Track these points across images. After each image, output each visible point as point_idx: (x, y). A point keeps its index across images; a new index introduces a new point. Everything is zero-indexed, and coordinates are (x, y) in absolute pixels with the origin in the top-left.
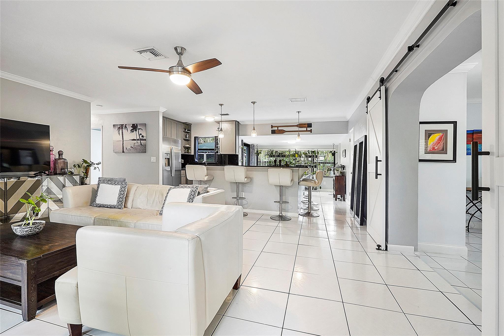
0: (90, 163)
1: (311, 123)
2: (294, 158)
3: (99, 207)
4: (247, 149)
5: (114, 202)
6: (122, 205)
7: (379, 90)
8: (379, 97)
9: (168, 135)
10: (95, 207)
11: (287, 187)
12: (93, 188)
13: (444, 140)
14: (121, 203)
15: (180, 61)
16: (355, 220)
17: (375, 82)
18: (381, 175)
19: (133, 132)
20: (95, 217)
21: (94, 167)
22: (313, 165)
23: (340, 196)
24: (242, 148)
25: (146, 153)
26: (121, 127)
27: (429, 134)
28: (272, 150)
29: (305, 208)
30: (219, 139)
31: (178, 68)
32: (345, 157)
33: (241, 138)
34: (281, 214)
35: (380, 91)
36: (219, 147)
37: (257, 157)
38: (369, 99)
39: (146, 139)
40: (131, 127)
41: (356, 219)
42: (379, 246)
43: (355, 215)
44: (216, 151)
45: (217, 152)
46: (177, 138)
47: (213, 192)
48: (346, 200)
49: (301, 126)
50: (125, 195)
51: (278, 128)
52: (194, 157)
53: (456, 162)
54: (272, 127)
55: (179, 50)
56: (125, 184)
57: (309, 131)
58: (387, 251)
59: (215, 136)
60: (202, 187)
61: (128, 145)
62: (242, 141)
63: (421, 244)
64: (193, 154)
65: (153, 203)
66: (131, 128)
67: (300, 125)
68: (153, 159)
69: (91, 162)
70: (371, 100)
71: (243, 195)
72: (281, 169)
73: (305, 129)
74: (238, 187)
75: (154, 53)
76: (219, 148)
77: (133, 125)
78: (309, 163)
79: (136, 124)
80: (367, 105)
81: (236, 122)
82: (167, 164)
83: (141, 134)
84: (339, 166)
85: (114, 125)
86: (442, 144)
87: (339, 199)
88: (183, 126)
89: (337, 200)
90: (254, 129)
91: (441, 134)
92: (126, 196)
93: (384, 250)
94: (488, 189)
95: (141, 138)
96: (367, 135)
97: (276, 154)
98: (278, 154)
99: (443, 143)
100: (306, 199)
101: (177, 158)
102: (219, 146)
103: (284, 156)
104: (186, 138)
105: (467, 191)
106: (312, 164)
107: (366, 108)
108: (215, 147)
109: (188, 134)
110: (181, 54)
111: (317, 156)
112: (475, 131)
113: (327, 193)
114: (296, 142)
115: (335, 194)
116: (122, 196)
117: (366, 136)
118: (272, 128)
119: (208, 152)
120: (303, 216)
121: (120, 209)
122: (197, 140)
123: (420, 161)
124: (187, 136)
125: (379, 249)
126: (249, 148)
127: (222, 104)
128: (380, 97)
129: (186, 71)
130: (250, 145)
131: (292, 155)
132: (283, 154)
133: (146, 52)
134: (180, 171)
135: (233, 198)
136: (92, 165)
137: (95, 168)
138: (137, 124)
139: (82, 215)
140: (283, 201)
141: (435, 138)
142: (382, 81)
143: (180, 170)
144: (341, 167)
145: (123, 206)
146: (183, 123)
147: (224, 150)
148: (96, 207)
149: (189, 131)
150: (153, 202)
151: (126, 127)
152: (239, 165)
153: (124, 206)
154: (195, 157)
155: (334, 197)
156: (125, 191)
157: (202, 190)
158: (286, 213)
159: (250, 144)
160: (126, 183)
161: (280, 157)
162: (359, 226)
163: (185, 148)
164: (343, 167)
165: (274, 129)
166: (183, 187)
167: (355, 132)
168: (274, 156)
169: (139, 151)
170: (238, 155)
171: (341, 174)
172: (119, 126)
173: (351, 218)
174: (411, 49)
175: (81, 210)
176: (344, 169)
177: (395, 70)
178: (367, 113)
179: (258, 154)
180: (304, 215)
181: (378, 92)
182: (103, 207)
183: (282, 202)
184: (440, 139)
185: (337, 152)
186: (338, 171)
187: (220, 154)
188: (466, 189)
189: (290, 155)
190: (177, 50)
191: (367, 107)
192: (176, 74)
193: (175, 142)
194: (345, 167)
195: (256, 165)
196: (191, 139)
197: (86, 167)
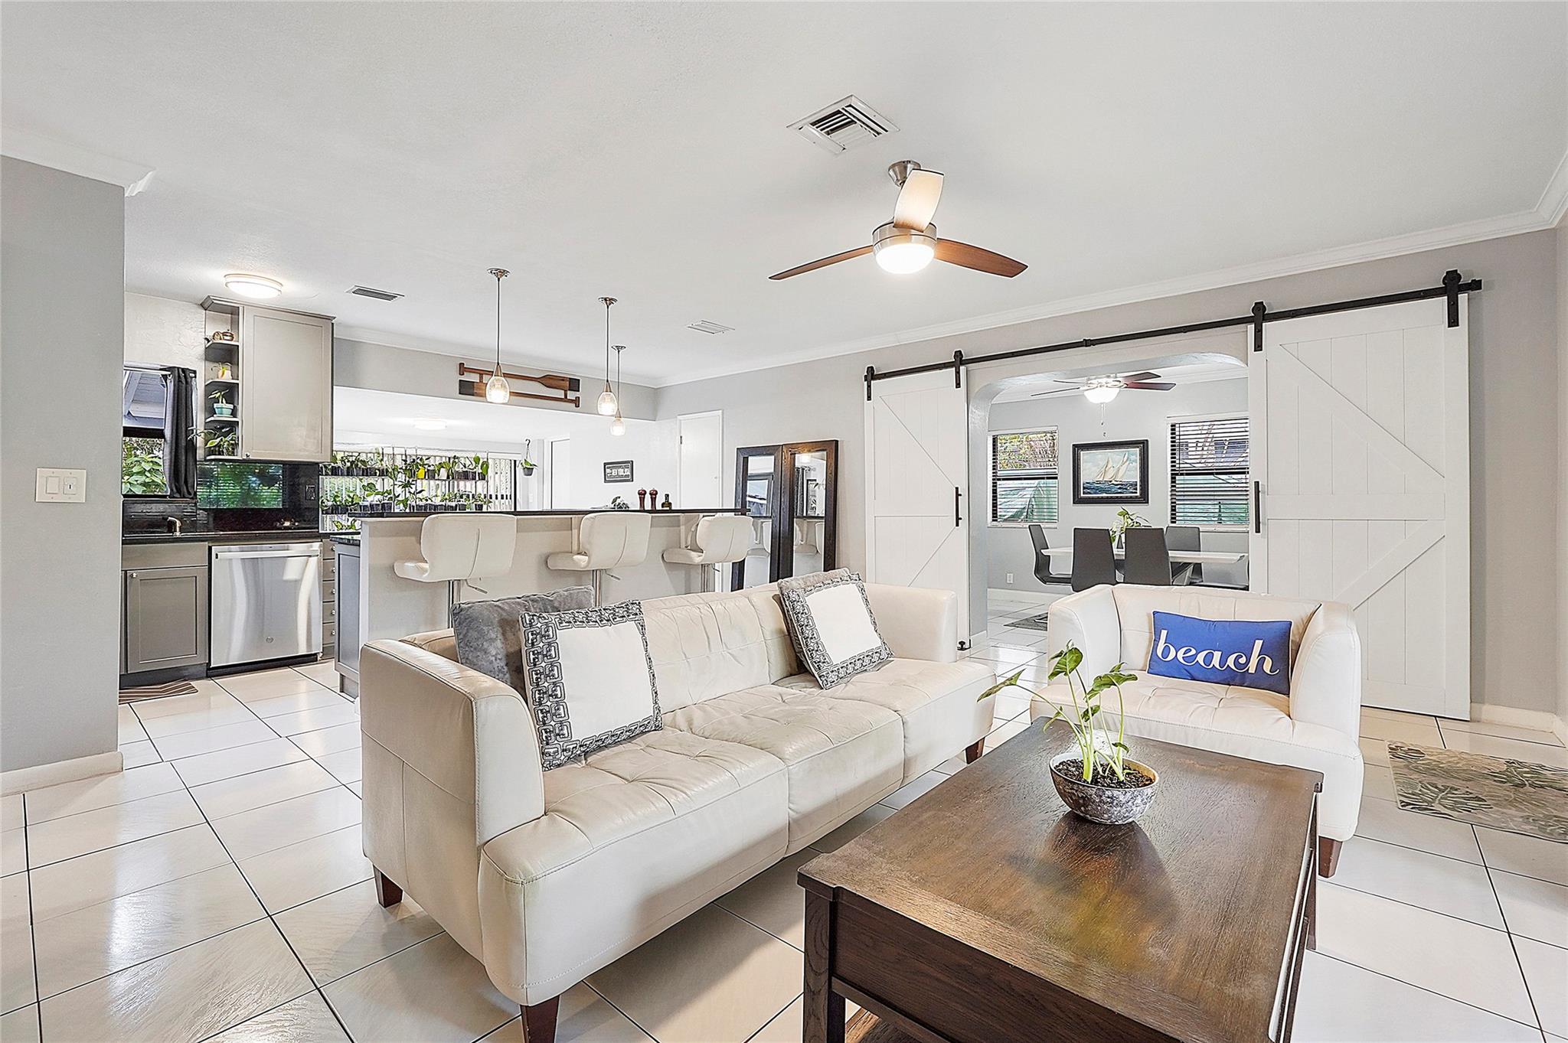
1: (580, 381)
18: (961, 519)
35: (955, 372)
38: (873, 373)
49: (553, 383)
51: (481, 378)
54: (462, 369)
57: (571, 401)
67: (550, 381)
70: (888, 377)
73: (560, 394)
80: (870, 383)
117: (836, 442)
118: (463, 374)
128: (958, 384)
142: (960, 357)
165: (467, 378)
167: (731, 424)
178: (867, 399)
191: (869, 387)
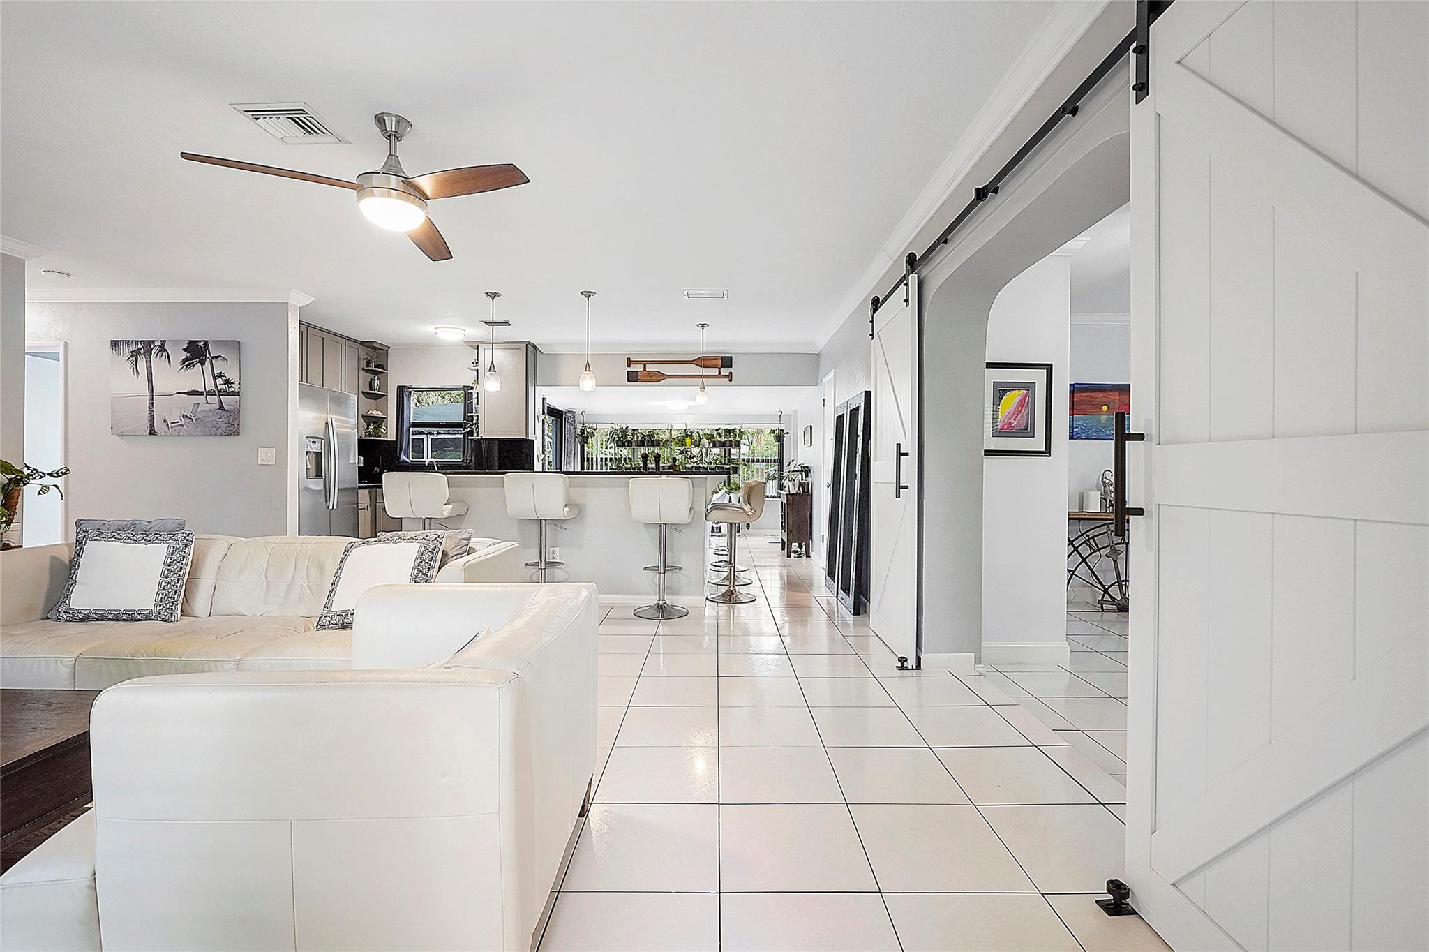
0: (23, 473)
1: (731, 357)
2: (680, 448)
3: (82, 620)
4: (555, 422)
5: (146, 599)
6: (174, 607)
7: (905, 282)
8: (904, 301)
9: (315, 379)
10: (66, 621)
11: (676, 527)
12: (53, 558)
13: (1028, 406)
14: (173, 602)
15: (392, 156)
16: (839, 602)
17: (892, 262)
18: (907, 487)
19: (191, 365)
20: (75, 656)
21: (41, 486)
22: (728, 466)
23: (797, 544)
24: (543, 421)
25: (240, 436)
26: (145, 349)
27: (1001, 391)
28: (624, 428)
29: (718, 580)
30: (475, 396)
31: (388, 180)
32: (811, 445)
33: (542, 391)
34: (661, 602)
35: (907, 285)
36: (475, 418)
37: (582, 447)
38: (876, 304)
39: (239, 392)
40: (184, 349)
41: (843, 599)
42: (903, 660)
43: (840, 591)
44: (469, 429)
45: (471, 433)
46: (343, 389)
47: (486, 550)
48: (812, 554)
49: (707, 363)
50: (184, 574)
51: (645, 367)
52: (396, 447)
53: (1050, 456)
54: (629, 362)
55: (391, 125)
56: (185, 538)
57: (725, 376)
58: (920, 669)
59: (464, 386)
60: (455, 538)
61: (170, 410)
62: (544, 399)
63: (988, 647)
64: (395, 440)
65: (286, 596)
66: (185, 355)
67: (703, 361)
68: (266, 456)
69: (28, 469)
70: (881, 305)
71: (555, 554)
72: (664, 480)
73: (715, 371)
74: (542, 534)
75: (302, 121)
76: (477, 421)
77: (191, 343)
78: (718, 462)
79: (202, 343)
80: (873, 318)
81: (529, 346)
82: (313, 472)
83: (220, 375)
84: (796, 469)
85: (115, 343)
86: (1025, 414)
87: (795, 552)
88: (362, 353)
89: (792, 554)
90: (588, 368)
91: (1023, 392)
92: (188, 579)
93: (914, 667)
94: (1140, 512)
95: (223, 387)
96: (870, 392)
97: (634, 436)
98: (640, 438)
99: (1026, 412)
100: (721, 558)
101: (344, 452)
102: (478, 416)
103: (656, 443)
104: (371, 390)
105: (1069, 519)
106: (725, 464)
107: (871, 324)
108: (464, 419)
109: (376, 378)
110: (395, 136)
111: (739, 442)
112: (1078, 386)
113: (763, 538)
114: (689, 407)
115: (786, 540)
116: (174, 579)
117: (868, 394)
118: (629, 366)
119: (435, 433)
120: (718, 602)
121: (166, 621)
122: (405, 397)
123: (988, 453)
124: (376, 385)
125: (902, 668)
126: (559, 420)
127: (495, 293)
128: (907, 301)
129: (412, 190)
130: (562, 412)
131: (677, 441)
132: (654, 438)
133: (274, 116)
134: (354, 490)
135: (526, 565)
136: (35, 479)
137: (44, 490)
138: (206, 343)
139: (20, 655)
140: (668, 567)
141: (1012, 399)
142: (912, 262)
143: (355, 488)
144: (802, 471)
145: (179, 612)
146: (362, 343)
147: (492, 427)
148: (71, 621)
149: (381, 370)
150: (288, 591)
151: (162, 349)
152: (536, 470)
153: (182, 611)
154: (398, 449)
155: (783, 549)
156: (184, 562)
157: (455, 547)
158: (675, 597)
159: (562, 410)
160: (190, 535)
161: (644, 446)
162: (849, 616)
163: (368, 419)
164: (806, 471)
165: (634, 368)
166: (395, 539)
167: (837, 383)
168: (630, 444)
169: (215, 429)
170: (533, 440)
171: (801, 489)
172: (137, 344)
173: (828, 600)
174: (981, 194)
175: (13, 635)
176: (807, 476)
177: (943, 239)
178: (871, 337)
179: (584, 438)
180: (718, 598)
181: (902, 287)
182: (97, 620)
183: (664, 568)
184: (1022, 403)
185: (788, 433)
186: (794, 480)
187: (479, 437)
188: (1069, 515)
189: (671, 442)
190: (383, 123)
191: (872, 322)
192: (383, 196)
193: (338, 401)
194: (810, 470)
195: (579, 470)
196: (387, 393)
197: (9, 485)
